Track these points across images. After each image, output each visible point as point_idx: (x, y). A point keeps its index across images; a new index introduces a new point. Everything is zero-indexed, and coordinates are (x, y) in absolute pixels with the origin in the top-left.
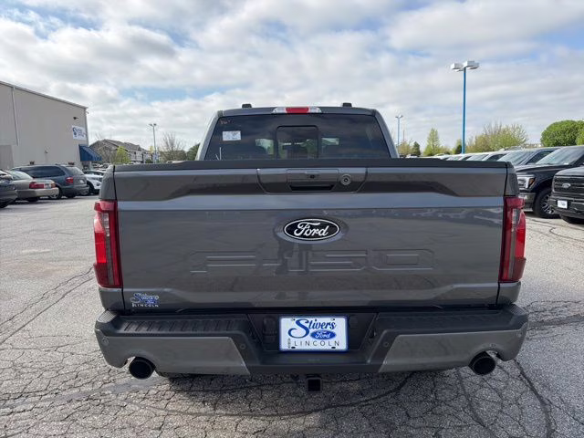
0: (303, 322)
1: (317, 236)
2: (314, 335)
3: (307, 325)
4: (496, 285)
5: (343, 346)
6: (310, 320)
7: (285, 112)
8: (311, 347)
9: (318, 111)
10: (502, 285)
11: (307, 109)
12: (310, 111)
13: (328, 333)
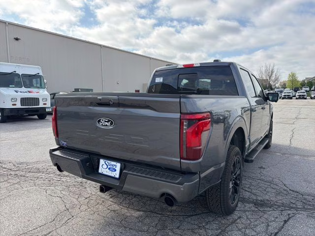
0: (106, 162)
1: (107, 125)
2: (109, 169)
3: (108, 164)
4: (179, 160)
5: (117, 176)
6: (109, 162)
7: (183, 67)
8: (108, 174)
9: (199, 65)
10: (182, 160)
11: (193, 64)
12: (195, 66)
13: (114, 169)
